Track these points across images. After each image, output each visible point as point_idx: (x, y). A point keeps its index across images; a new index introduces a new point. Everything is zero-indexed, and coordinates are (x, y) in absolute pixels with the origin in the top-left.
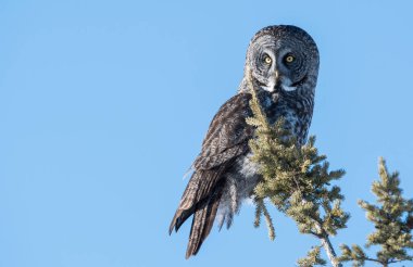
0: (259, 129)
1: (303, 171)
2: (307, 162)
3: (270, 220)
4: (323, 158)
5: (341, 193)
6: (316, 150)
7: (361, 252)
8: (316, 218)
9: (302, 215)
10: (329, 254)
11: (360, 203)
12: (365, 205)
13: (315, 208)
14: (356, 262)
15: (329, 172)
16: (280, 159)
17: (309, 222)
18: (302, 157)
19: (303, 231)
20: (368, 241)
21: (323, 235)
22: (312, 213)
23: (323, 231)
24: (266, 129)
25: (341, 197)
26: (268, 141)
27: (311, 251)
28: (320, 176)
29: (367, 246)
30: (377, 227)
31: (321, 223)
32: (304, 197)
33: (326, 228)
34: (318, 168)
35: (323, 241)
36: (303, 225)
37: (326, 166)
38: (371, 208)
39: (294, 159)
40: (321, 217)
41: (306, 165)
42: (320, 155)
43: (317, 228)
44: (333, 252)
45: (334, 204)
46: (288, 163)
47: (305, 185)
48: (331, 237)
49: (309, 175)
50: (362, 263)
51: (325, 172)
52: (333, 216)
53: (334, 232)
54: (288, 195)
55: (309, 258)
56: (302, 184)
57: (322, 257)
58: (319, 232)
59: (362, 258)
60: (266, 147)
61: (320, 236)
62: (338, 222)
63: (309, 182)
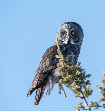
0: (60, 59)
1: (76, 74)
2: (78, 71)
3: (64, 91)
4: (83, 70)
5: (90, 82)
6: (81, 67)
7: (97, 104)
8: (81, 92)
9: (76, 91)
10: (86, 105)
11: (97, 86)
12: (99, 87)
13: (81, 88)
14: (95, 107)
15: (85, 75)
16: (68, 70)
17: (78, 93)
18: (76, 70)
19: (76, 96)
20: (100, 100)
21: (84, 98)
22: (79, 90)
23: (84, 96)
24: (63, 60)
25: (90, 84)
26: (64, 64)
27: (79, 103)
28: (82, 76)
29: (100, 102)
30: (103, 95)
31: (83, 93)
32: (77, 84)
33: (84, 95)
34: (82, 73)
35: (83, 100)
36: (76, 94)
37: (85, 73)
38: (101, 88)
39: (73, 70)
40: (83, 91)
41: (77, 72)
42: (82, 69)
43: (81, 95)
44: (87, 104)
45: (87, 86)
46: (71, 72)
48: (86, 98)
49: (78, 76)
50: (98, 108)
51: (84, 75)
52: (87, 91)
53: (87, 97)
54: (71, 83)
55: (79, 106)
56: (76, 79)
57: (83, 105)
58: (82, 97)
59: (98, 106)
60: (63, 66)
61: (83, 98)
62: (89, 93)
63: (78, 79)
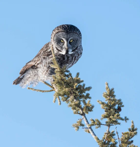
0: (56, 70)
1: (74, 88)
2: (76, 84)
4: (82, 81)
5: (89, 96)
6: (80, 78)
7: (99, 122)
8: (80, 107)
9: (74, 106)
11: (99, 101)
13: (80, 103)
14: (97, 126)
15: (85, 88)
16: (65, 83)
17: (77, 109)
18: (74, 82)
19: (75, 113)
20: (102, 117)
21: (83, 114)
22: (78, 105)
24: (59, 70)
25: (90, 98)
26: (60, 75)
27: (78, 121)
28: (81, 89)
31: (82, 109)
32: (75, 98)
33: (84, 112)
34: (81, 86)
35: (83, 117)
36: (75, 110)
37: (84, 85)
39: (71, 83)
40: (82, 107)
43: (80, 111)
44: (87, 121)
46: (68, 84)
47: (75, 93)
48: (86, 114)
49: (77, 89)
50: (100, 126)
52: (87, 107)
54: (68, 97)
55: (78, 124)
58: (81, 113)
59: (100, 124)
60: (59, 78)
61: (82, 115)
62: (89, 109)
63: (77, 92)
